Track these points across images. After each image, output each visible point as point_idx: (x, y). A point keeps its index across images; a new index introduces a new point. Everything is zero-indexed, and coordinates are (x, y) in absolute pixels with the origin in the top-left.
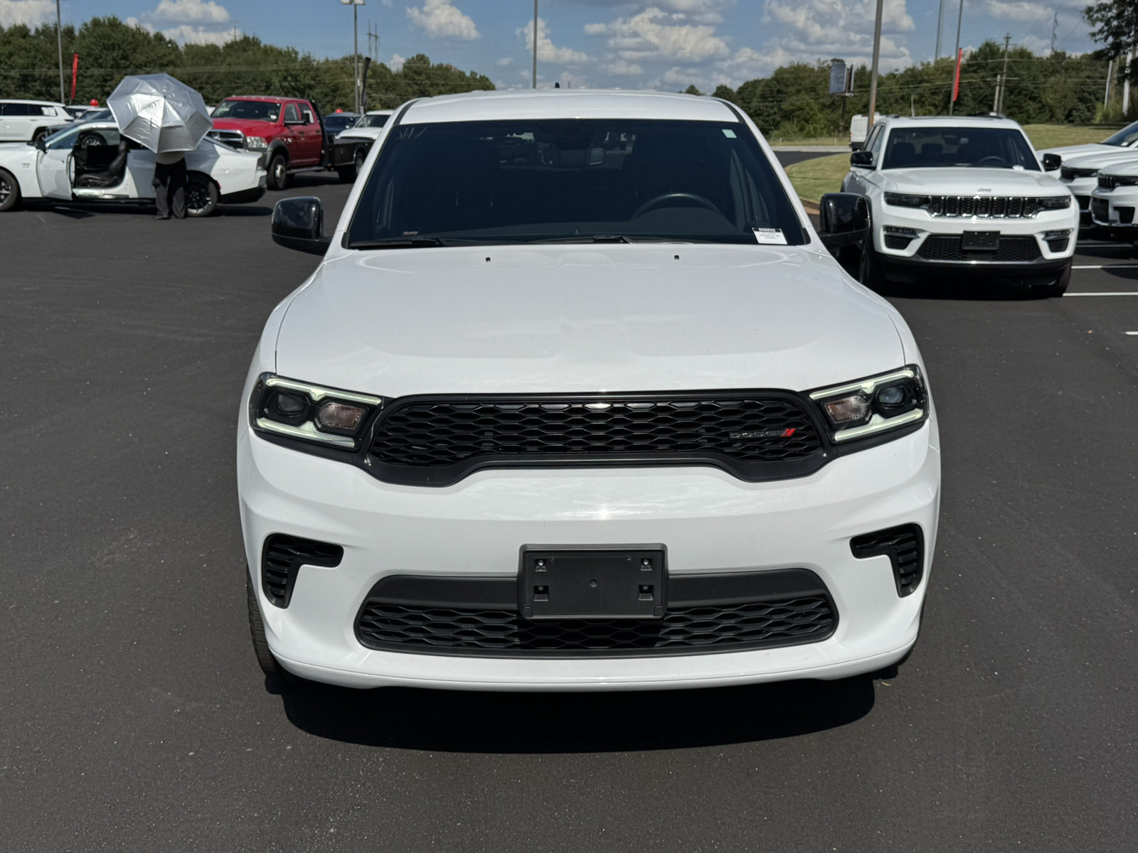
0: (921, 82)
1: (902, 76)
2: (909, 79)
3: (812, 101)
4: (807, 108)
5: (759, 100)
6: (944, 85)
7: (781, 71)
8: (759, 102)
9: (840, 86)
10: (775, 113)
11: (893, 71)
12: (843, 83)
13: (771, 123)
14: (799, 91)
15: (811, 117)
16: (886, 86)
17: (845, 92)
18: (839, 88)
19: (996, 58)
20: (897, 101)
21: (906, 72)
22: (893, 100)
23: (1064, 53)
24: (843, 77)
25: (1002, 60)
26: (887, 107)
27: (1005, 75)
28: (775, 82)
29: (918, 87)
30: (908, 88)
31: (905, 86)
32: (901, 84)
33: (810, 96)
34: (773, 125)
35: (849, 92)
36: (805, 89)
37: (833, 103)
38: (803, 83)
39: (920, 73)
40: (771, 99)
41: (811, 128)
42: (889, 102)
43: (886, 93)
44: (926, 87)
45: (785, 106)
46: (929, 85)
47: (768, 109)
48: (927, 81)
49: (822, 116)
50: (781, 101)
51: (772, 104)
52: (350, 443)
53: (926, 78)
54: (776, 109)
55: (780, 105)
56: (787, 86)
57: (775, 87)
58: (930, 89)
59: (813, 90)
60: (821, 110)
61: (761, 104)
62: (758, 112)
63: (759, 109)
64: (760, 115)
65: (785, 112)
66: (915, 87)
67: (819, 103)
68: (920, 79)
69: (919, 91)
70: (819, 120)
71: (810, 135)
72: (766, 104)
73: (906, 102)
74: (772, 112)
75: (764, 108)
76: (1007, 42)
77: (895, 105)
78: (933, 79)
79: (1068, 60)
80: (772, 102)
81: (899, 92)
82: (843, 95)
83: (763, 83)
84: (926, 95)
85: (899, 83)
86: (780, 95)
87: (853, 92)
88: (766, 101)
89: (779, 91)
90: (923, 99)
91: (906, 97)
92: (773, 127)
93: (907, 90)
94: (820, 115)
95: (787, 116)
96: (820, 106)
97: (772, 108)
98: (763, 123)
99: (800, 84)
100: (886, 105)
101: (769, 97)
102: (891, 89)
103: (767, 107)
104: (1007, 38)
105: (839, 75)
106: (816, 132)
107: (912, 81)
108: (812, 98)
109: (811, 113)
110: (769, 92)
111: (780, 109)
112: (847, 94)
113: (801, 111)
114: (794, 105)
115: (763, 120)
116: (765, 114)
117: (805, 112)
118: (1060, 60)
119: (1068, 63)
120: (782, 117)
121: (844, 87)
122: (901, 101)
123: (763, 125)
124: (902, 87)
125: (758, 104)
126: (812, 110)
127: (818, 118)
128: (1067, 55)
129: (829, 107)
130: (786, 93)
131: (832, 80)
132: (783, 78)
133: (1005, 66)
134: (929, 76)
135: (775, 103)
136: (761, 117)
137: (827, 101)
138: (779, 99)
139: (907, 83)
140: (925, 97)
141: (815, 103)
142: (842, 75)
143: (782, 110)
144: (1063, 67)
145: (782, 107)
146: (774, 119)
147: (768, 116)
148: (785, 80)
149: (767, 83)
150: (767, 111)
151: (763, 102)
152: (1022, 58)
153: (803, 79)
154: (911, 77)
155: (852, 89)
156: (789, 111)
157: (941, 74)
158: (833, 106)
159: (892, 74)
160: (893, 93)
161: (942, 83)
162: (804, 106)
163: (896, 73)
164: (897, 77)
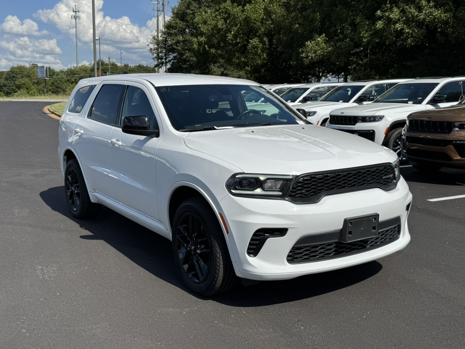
0: (75, 74)
1: (66, 71)
2: (70, 73)
3: (29, 81)
4: (27, 83)
5: (5, 80)
6: (84, 76)
7: (13, 68)
8: (5, 81)
9: (43, 75)
10: (13, 86)
11: (62, 70)
12: (44, 74)
13: (11, 90)
14: (22, 77)
15: (29, 87)
16: (60, 76)
17: (45, 77)
18: (42, 76)
19: (104, 66)
20: (66, 82)
21: (68, 70)
22: (64, 81)
23: (128, 65)
24: (44, 71)
25: (108, 67)
26: (62, 84)
27: (110, 73)
28: (11, 73)
29: (74, 76)
30: (70, 76)
31: (68, 76)
32: (67, 75)
33: (28, 79)
34: (12, 90)
35: (47, 77)
36: (25, 76)
37: (38, 82)
38: (24, 73)
39: (74, 70)
40: (10, 80)
41: (33, 92)
42: (62, 82)
43: (61, 78)
44: (77, 76)
45: (17, 83)
46: (79, 75)
47: (9, 84)
48: (77, 74)
49: (34, 87)
50: (15, 81)
51: (11, 82)
52: (281, 193)
53: (77, 73)
54: (13, 84)
55: (15, 82)
56: (17, 74)
57: (11, 75)
58: (79, 77)
59: (29, 76)
60: (33, 85)
61: (6, 82)
62: (5, 85)
63: (5, 84)
64: (6, 86)
65: (17, 85)
66: (73, 76)
67: (32, 82)
68: (74, 73)
69: (74, 78)
70: (33, 89)
71: (32, 95)
72: (8, 82)
73: (69, 82)
74: (11, 85)
75: (7, 84)
76: (109, 60)
77: (65, 83)
78: (80, 73)
79: (130, 67)
80: (11, 81)
81: (66, 78)
82: (45, 78)
83: (6, 73)
84: (77, 79)
85: (66, 75)
86: (14, 78)
87: (49, 77)
88: (8, 81)
89: (13, 77)
90: (76, 81)
91: (69, 80)
92: (12, 92)
93: (69, 77)
94: (33, 87)
95: (19, 87)
96: (33, 83)
97: (11, 83)
98: (8, 90)
99: (23, 74)
100: (62, 83)
101: (9, 79)
102: (63, 77)
103: (9, 83)
104: (109, 58)
105: (42, 71)
106: (35, 93)
107: (71, 74)
108: (29, 80)
109: (29, 86)
110: (9, 77)
111: (14, 84)
112: (46, 78)
113: (25, 85)
114: (21, 83)
115: (7, 89)
116: (8, 86)
117: (26, 85)
118: (127, 67)
119: (130, 69)
120: (16, 87)
121: (45, 76)
122: (68, 82)
123: (7, 91)
124: (67, 76)
125: (4, 82)
126: (29, 84)
127: (32, 88)
128: (129, 66)
129: (37, 83)
130: (17, 77)
131: (39, 72)
132: (14, 71)
133: (110, 69)
134: (78, 72)
135: (12, 81)
136: (6, 87)
137: (36, 81)
138: (14, 80)
139: (69, 75)
140: (77, 80)
141: (30, 82)
142: (43, 70)
143: (16, 84)
144: (129, 70)
145: (16, 83)
146: (12, 88)
147: (10, 87)
148: (15, 72)
149: (8, 73)
150: (9, 85)
151: (6, 81)
152: (114, 66)
153: (23, 72)
154: (71, 72)
155: (48, 76)
156: (19, 85)
157: (82, 72)
158: (38, 83)
159: (62, 71)
160: (64, 78)
161: (83, 75)
162: (26, 83)
163: (63, 70)
164: (64, 72)
